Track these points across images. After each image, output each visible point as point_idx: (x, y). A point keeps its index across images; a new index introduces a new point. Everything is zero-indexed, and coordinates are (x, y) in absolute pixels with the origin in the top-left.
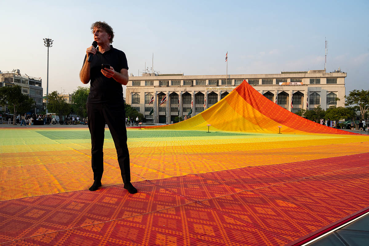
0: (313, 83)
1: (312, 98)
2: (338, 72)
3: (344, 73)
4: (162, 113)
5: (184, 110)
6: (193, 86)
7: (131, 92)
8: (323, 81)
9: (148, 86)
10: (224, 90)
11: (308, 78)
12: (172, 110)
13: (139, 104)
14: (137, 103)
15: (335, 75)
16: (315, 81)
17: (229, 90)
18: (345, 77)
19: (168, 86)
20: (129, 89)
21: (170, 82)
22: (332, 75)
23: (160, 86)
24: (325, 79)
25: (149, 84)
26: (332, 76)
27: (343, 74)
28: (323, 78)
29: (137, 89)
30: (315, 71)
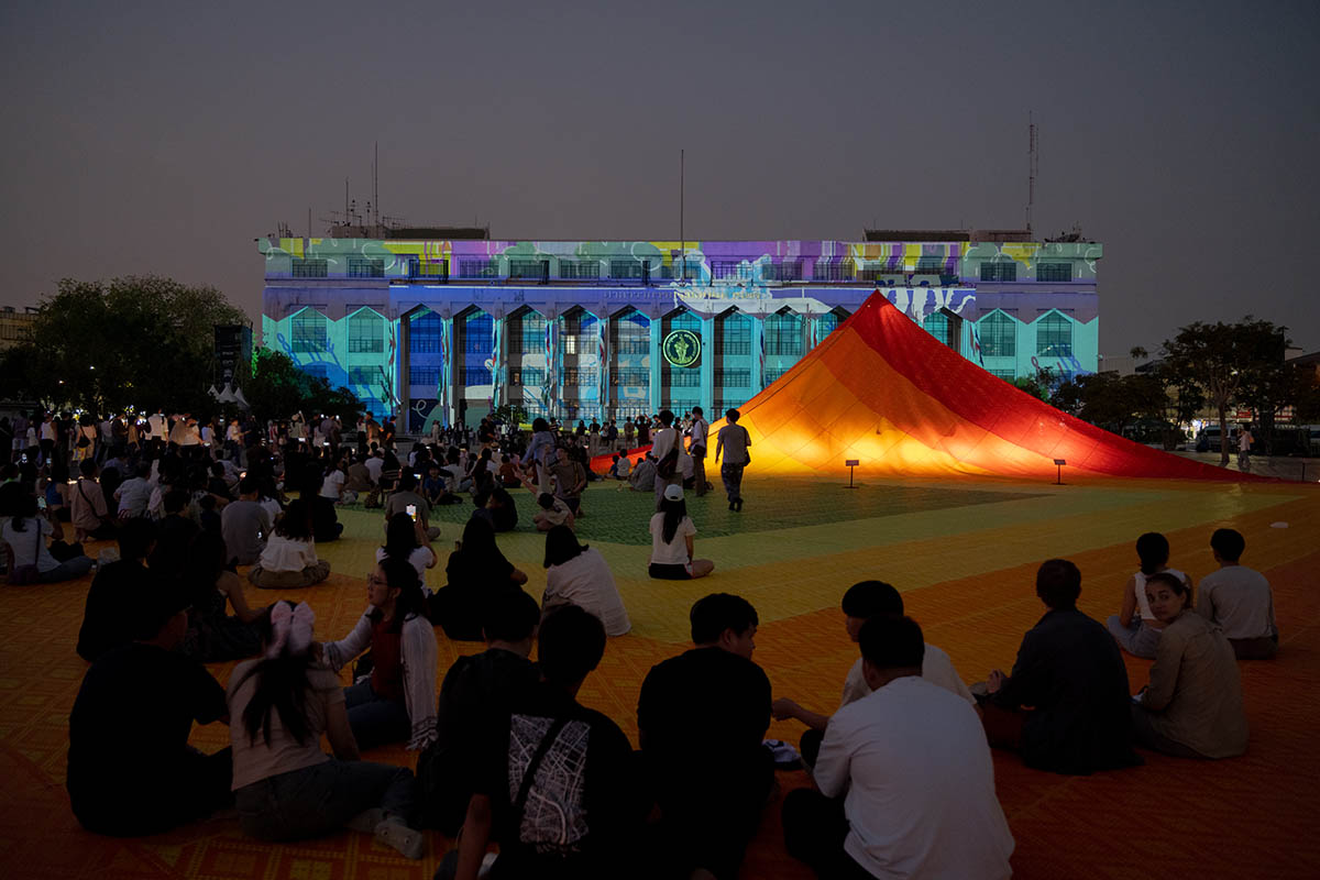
0: (993, 280)
2: (1073, 239)
4: (424, 392)
6: (546, 282)
7: (284, 303)
9: (358, 277)
11: (974, 261)
13: (320, 355)
14: (315, 350)
15: (1065, 250)
19: (445, 280)
20: (275, 290)
21: (454, 264)
22: (1055, 249)
23: (412, 279)
24: (1033, 266)
25: (365, 271)
26: (1055, 253)
29: (312, 290)
30: (996, 234)
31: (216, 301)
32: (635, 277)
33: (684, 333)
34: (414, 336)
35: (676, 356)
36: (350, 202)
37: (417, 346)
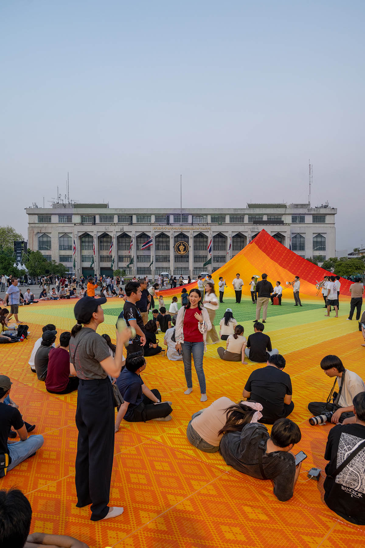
0: (296, 222)
1: (295, 242)
2: (326, 207)
3: (333, 208)
4: (87, 264)
5: (121, 259)
6: (131, 224)
7: (36, 232)
8: (309, 219)
9: (63, 222)
10: (178, 231)
11: (289, 215)
12: (102, 259)
13: (49, 251)
14: (47, 249)
15: (323, 211)
16: (298, 219)
17: (186, 231)
18: (334, 214)
19: (94, 224)
20: (32, 227)
21: (97, 218)
22: (319, 210)
23: (82, 224)
24: (311, 217)
25: (65, 220)
26: (319, 212)
27: (333, 210)
28: (309, 215)
29: (46, 227)
30: (297, 205)
31: (12, 232)
32: (164, 222)
33: (182, 243)
34: (84, 244)
35: (180, 251)
36: (59, 195)
37: (84, 247)
